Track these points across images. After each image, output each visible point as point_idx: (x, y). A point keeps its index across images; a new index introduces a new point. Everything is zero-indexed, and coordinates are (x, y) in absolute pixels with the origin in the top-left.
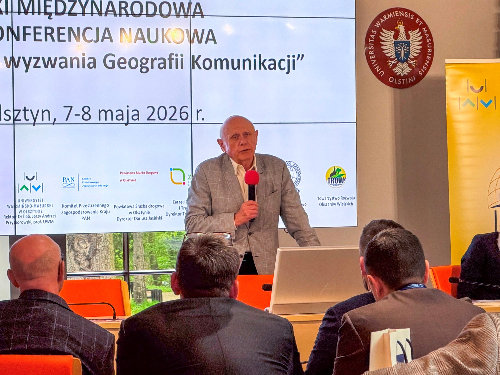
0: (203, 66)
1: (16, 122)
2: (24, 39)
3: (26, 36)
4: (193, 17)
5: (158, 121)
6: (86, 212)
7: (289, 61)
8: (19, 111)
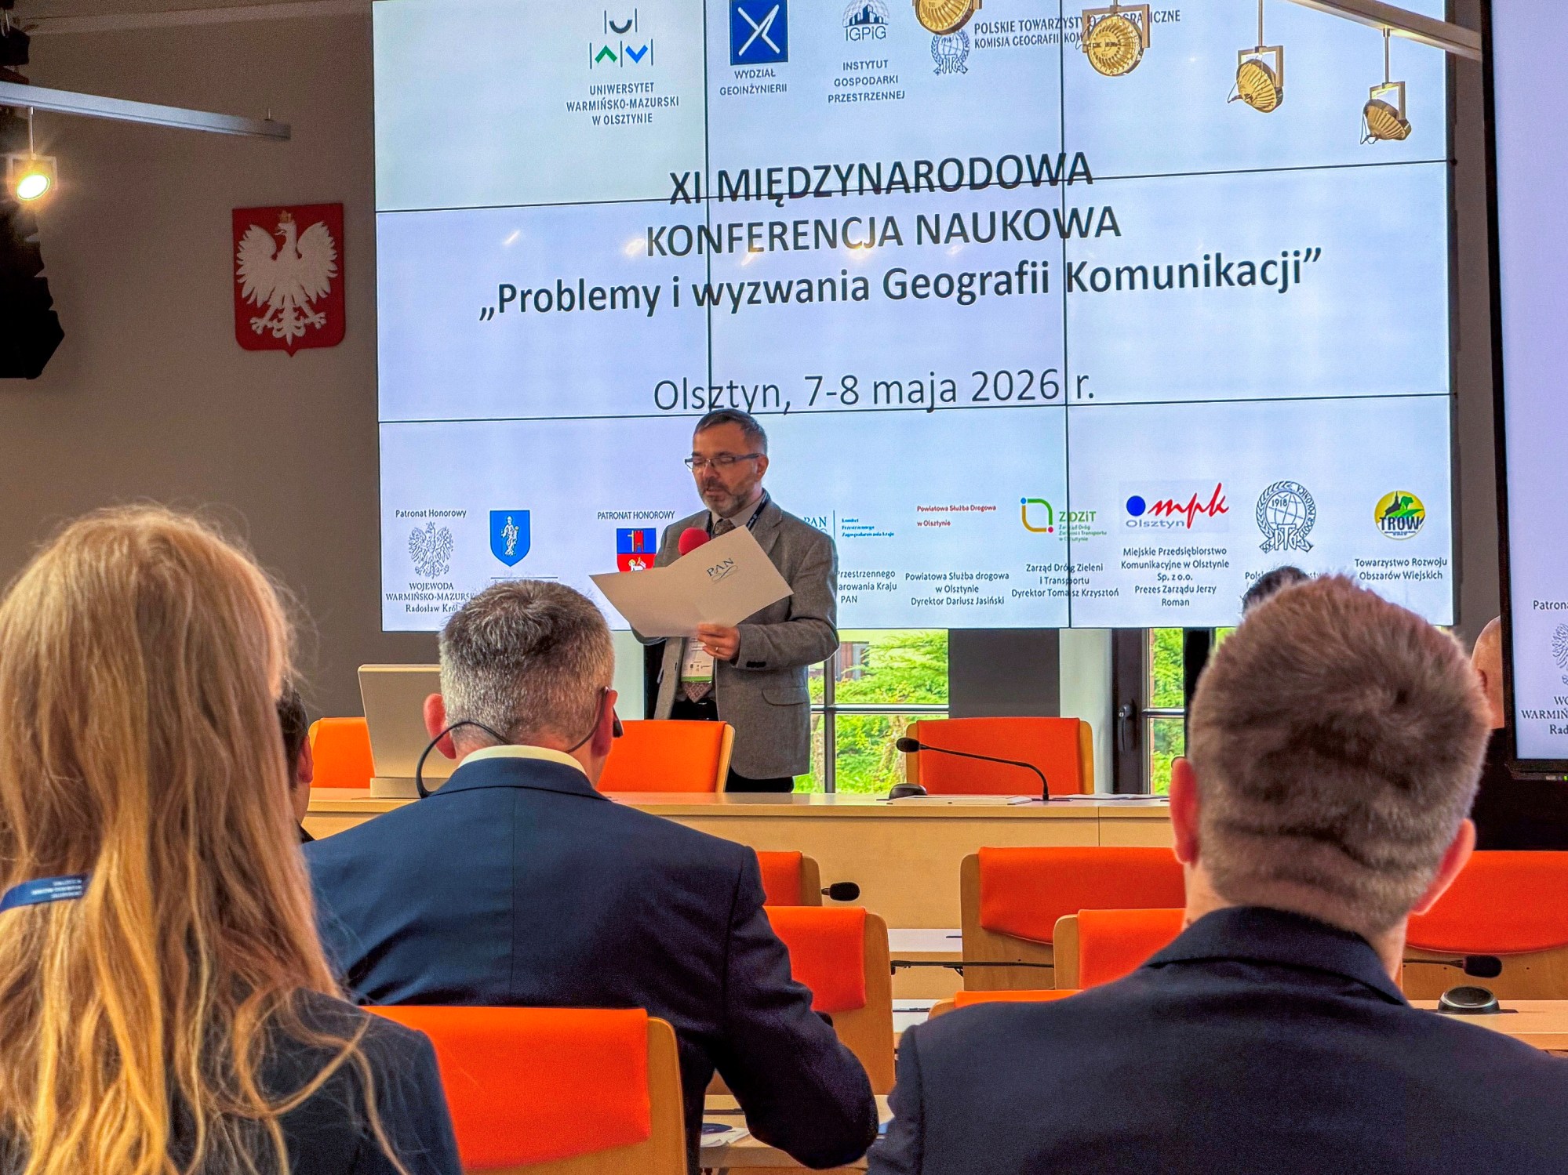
0: (1091, 285)
2: (731, 250)
4: (1069, 184)
5: (995, 401)
6: (849, 587)
7: (1285, 264)
8: (721, 389)
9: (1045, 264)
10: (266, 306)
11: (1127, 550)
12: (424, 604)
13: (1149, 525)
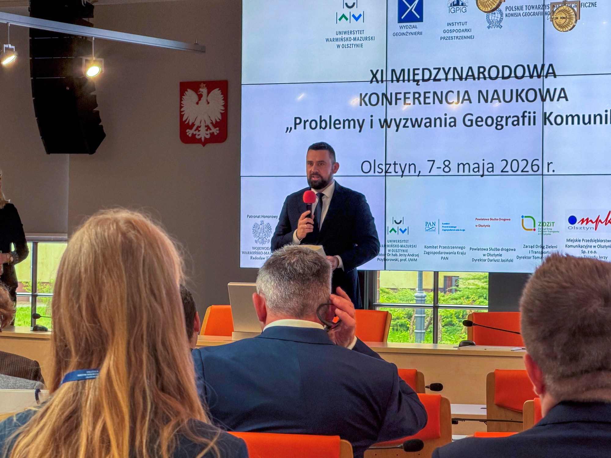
0: (555, 122)
1: (387, 174)
2: (396, 104)
3: (398, 101)
4: (546, 78)
5: (511, 173)
6: (445, 253)
8: (390, 164)
9: (534, 113)
10: (193, 125)
11: (568, 240)
12: (258, 256)
13: (578, 229)
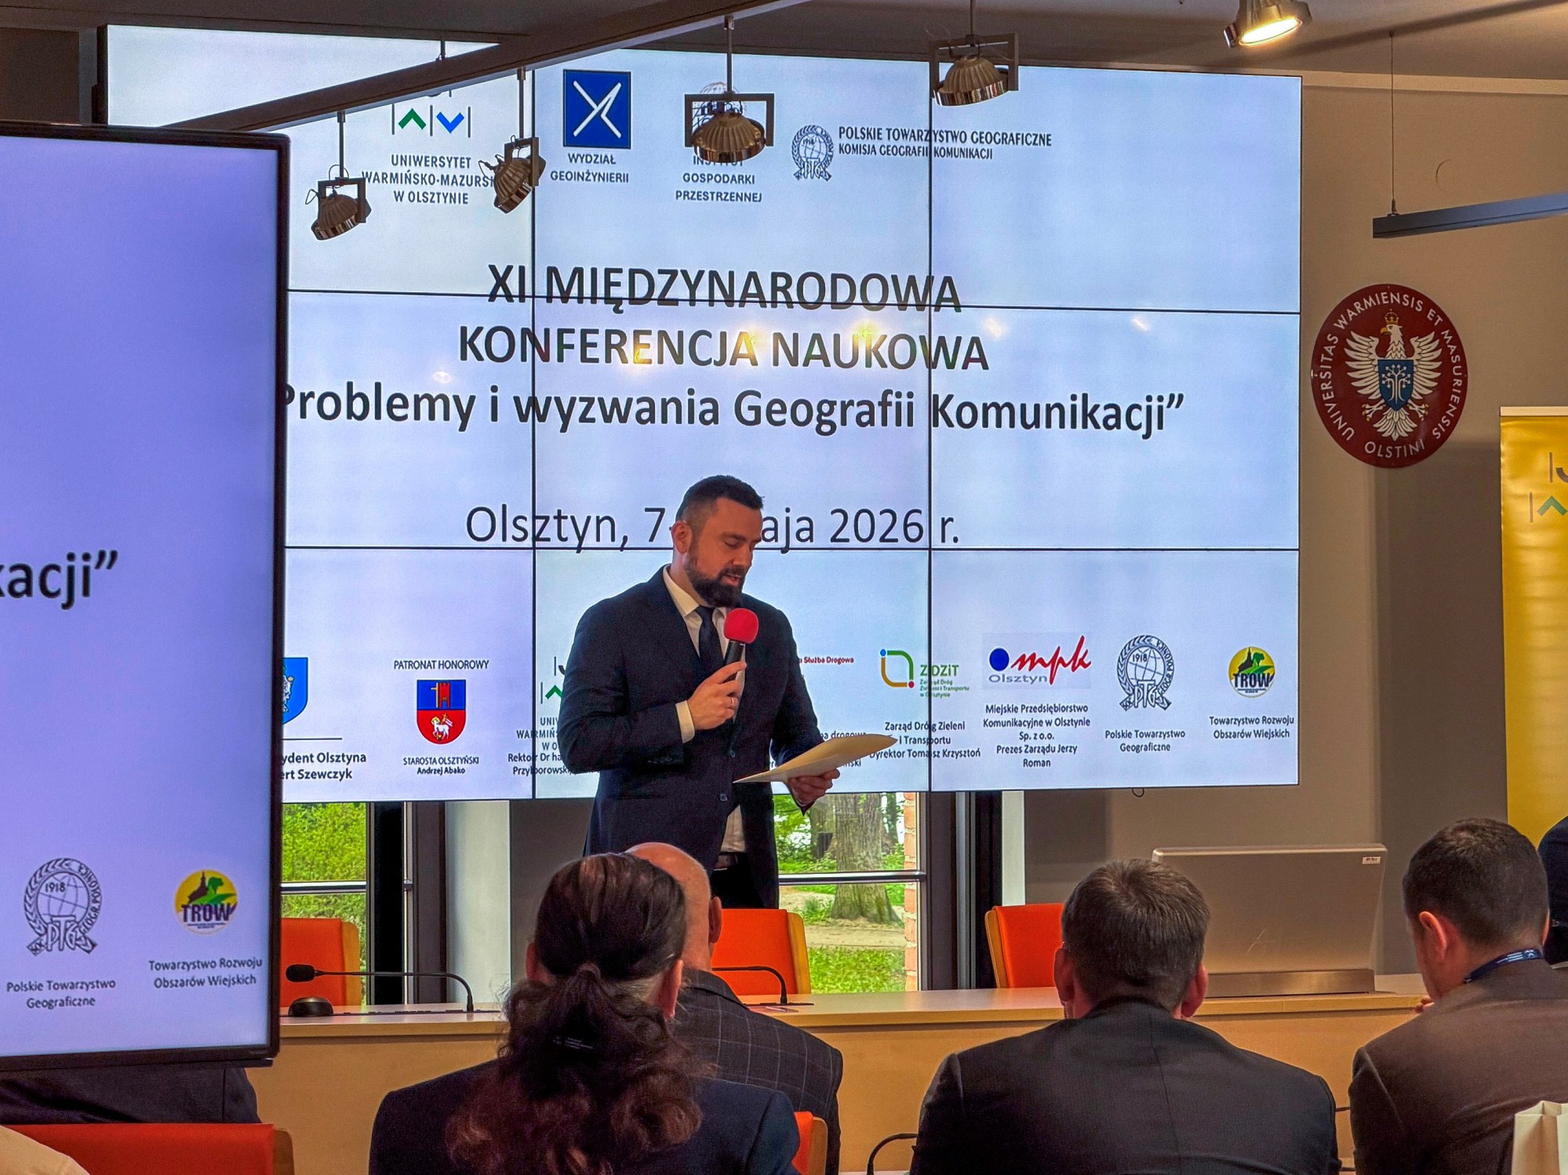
0: (958, 421)
1: (538, 544)
2: (560, 359)
3: (565, 351)
4: (935, 310)
5: (854, 542)
7: (1149, 408)
8: (547, 519)
9: (910, 395)
11: (990, 707)
13: (1011, 680)
